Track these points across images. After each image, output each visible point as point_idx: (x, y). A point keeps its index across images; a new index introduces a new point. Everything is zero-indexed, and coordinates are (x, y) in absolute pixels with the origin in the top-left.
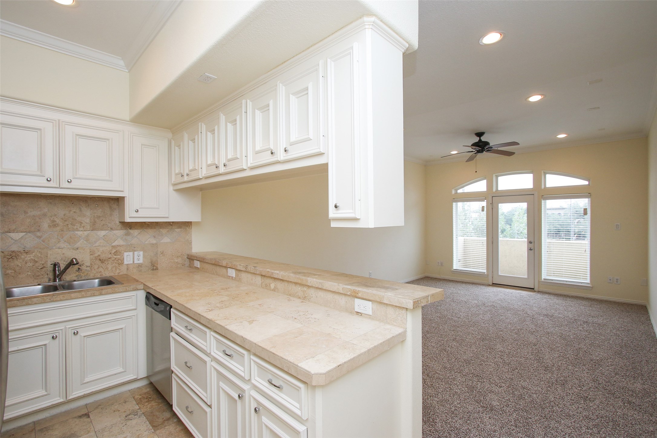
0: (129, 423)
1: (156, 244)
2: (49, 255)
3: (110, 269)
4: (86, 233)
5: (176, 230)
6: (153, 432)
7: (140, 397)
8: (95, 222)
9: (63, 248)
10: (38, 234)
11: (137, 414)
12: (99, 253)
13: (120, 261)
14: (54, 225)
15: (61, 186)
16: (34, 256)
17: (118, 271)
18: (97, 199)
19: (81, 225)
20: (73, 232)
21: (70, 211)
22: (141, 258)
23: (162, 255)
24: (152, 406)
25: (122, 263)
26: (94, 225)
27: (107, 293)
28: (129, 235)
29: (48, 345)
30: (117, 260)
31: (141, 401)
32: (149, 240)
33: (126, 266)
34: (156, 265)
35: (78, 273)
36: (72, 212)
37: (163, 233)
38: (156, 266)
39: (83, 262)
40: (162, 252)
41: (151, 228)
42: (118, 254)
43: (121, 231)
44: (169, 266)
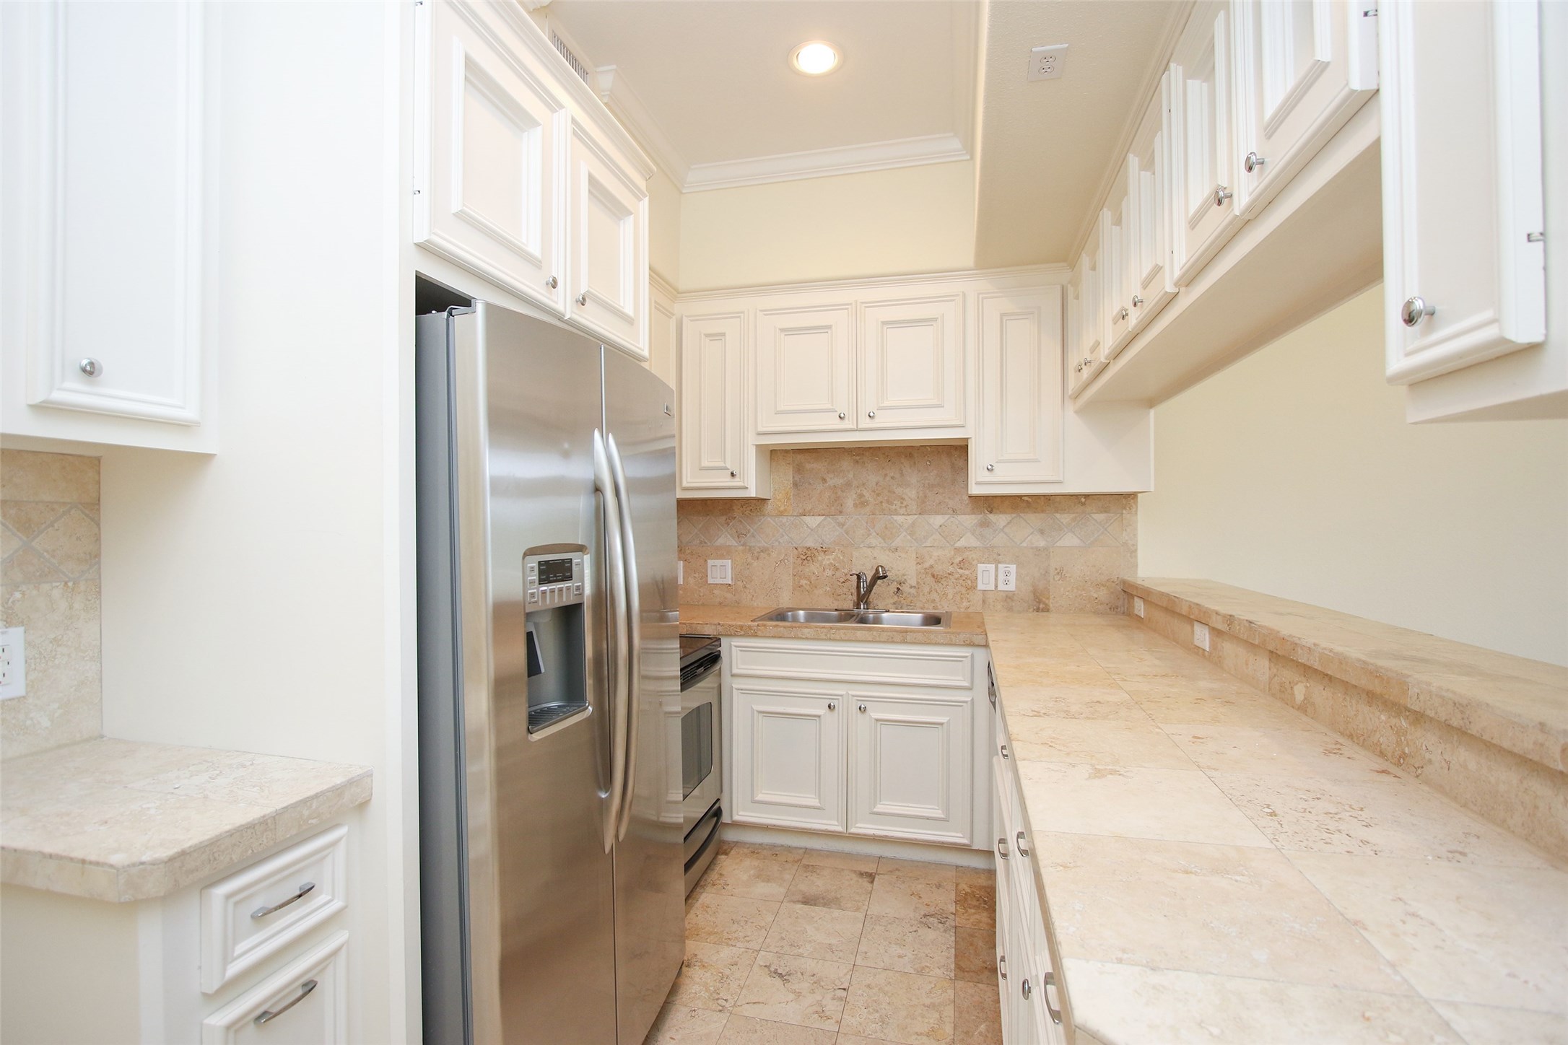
0: (923, 931)
1: (1046, 549)
2: (854, 559)
3: (950, 596)
4: (910, 519)
5: (1093, 516)
6: (951, 979)
7: (968, 890)
8: (926, 497)
9: (874, 547)
10: (841, 519)
11: (944, 923)
12: (931, 562)
13: (969, 582)
14: (862, 503)
15: (860, 426)
16: (834, 559)
17: (965, 604)
18: (929, 449)
19: (902, 503)
20: (889, 517)
21: (886, 475)
22: (1012, 578)
23: (1059, 577)
24: (980, 922)
25: (975, 587)
26: (924, 502)
27: (914, 641)
28: (988, 526)
29: (822, 717)
30: (964, 580)
31: (966, 899)
32: (1029, 538)
33: (982, 595)
34: (1044, 599)
35: (896, 598)
36: (888, 478)
37: (1062, 523)
38: (1044, 603)
39: (905, 577)
40: (1058, 570)
41: (1036, 511)
42: (966, 566)
43: (973, 516)
44: (1077, 605)
